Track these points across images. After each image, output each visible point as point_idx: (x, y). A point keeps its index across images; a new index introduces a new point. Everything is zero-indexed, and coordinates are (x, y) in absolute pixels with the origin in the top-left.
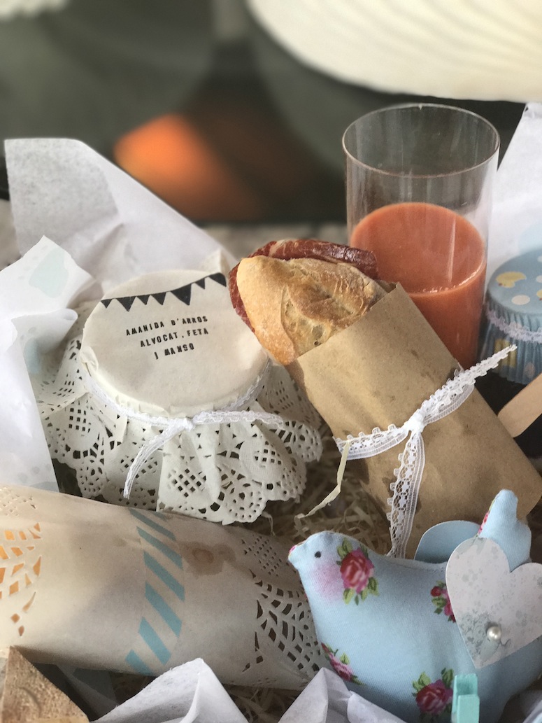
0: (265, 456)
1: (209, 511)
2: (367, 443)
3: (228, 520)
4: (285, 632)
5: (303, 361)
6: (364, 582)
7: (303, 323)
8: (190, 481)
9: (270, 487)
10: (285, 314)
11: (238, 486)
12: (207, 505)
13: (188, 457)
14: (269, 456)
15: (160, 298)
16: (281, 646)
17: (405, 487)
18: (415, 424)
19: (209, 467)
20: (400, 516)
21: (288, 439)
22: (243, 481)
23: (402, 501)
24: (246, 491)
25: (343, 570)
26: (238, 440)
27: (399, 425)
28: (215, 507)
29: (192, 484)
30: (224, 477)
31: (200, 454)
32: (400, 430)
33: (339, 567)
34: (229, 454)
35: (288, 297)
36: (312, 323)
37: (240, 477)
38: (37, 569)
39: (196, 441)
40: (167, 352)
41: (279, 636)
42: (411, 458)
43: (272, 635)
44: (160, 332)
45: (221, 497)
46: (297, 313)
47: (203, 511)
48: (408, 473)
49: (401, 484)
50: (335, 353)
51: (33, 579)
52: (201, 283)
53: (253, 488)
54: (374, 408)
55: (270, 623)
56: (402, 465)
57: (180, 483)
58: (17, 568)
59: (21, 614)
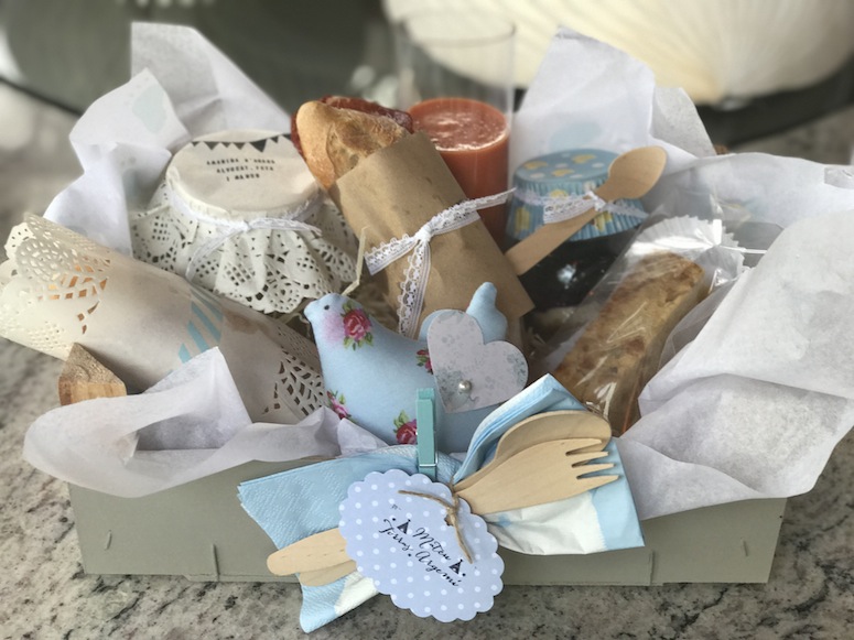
0: (306, 262)
1: (254, 299)
2: (387, 252)
3: (269, 309)
4: (302, 391)
5: (341, 183)
6: (362, 334)
7: (343, 151)
8: (241, 275)
9: (307, 287)
10: (330, 143)
11: (281, 284)
12: (252, 294)
13: (242, 255)
14: (309, 263)
15: (240, 145)
16: (297, 401)
17: (413, 287)
18: (423, 235)
19: (258, 266)
20: (408, 312)
21: (329, 260)
22: (285, 281)
23: (410, 300)
24: (287, 289)
25: (345, 321)
26: (286, 249)
27: (411, 234)
28: (259, 296)
30: (270, 274)
31: (252, 254)
32: (412, 239)
33: (342, 319)
34: (274, 257)
35: (334, 131)
36: (350, 152)
37: (283, 277)
38: (103, 284)
39: (250, 244)
40: (237, 178)
41: (296, 392)
42: (419, 261)
43: (290, 390)
44: (234, 165)
45: (266, 288)
46: (339, 143)
47: (249, 299)
48: (416, 274)
49: (409, 284)
50: (364, 174)
51: (99, 291)
52: (275, 139)
53: (294, 287)
54: (392, 219)
55: (290, 381)
56: (411, 266)
57: (233, 274)
58: (87, 280)
59: (86, 315)
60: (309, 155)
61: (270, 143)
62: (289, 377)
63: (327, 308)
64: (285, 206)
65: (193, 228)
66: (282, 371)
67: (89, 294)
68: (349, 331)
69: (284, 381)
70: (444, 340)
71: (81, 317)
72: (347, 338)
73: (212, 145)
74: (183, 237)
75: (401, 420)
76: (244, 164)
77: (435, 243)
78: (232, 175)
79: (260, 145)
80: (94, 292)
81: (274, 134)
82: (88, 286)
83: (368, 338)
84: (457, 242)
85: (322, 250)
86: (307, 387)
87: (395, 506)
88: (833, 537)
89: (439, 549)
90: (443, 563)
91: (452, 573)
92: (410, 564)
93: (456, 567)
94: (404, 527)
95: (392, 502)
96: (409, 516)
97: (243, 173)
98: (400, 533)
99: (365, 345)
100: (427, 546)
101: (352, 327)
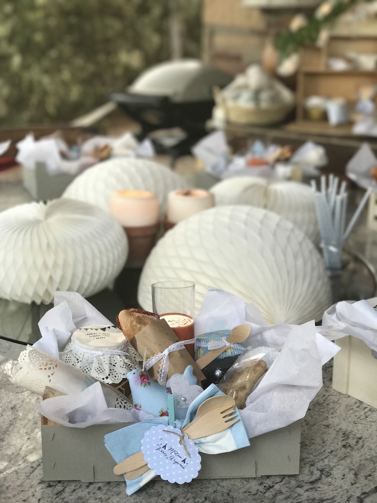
1: (105, 379)
2: (153, 360)
3: (111, 382)
4: (124, 408)
5: (136, 336)
6: (147, 382)
7: (136, 326)
8: (100, 370)
9: (124, 374)
10: (131, 323)
11: (115, 374)
12: (105, 377)
13: (100, 364)
14: (124, 366)
17: (163, 371)
18: (166, 352)
19: (106, 368)
20: (162, 380)
22: (116, 373)
23: (162, 375)
24: (117, 375)
25: (141, 378)
26: (116, 362)
27: (162, 352)
28: (107, 378)
29: (101, 371)
30: (110, 370)
31: (104, 363)
32: (162, 354)
33: (139, 377)
34: (112, 365)
35: (132, 319)
36: (139, 326)
37: (115, 371)
39: (103, 360)
40: (97, 338)
42: (165, 361)
43: (120, 407)
44: (95, 335)
45: (109, 375)
46: (134, 323)
47: (103, 379)
48: (164, 366)
49: (162, 369)
50: (144, 333)
53: (119, 375)
54: (154, 347)
55: (120, 404)
56: (162, 363)
57: (97, 370)
58: (51, 364)
59: (51, 376)
60: (124, 328)
61: (107, 328)
62: (120, 403)
63: (134, 373)
64: (115, 346)
65: (81, 356)
66: (117, 400)
67: (52, 368)
68: (142, 381)
69: (118, 403)
70: (176, 383)
71: (49, 376)
72: (142, 383)
73: (86, 329)
74: (78, 360)
75: (162, 411)
76: (99, 335)
77: (170, 355)
78: (95, 338)
79: (104, 329)
80: (54, 368)
81: (109, 326)
82: (51, 366)
83: (149, 384)
84: (178, 355)
85: (128, 363)
86: (126, 407)
87: (161, 439)
88: (323, 462)
89: (177, 454)
90: (179, 460)
91: (182, 464)
92: (167, 461)
93: (184, 461)
94: (165, 447)
95: (160, 437)
96: (166, 442)
97: (99, 337)
98: (163, 449)
99: (148, 386)
100: (173, 454)
101: (143, 380)
